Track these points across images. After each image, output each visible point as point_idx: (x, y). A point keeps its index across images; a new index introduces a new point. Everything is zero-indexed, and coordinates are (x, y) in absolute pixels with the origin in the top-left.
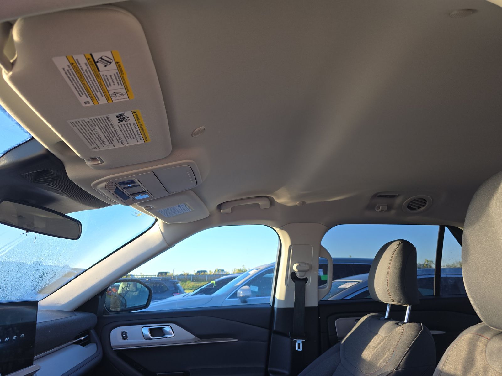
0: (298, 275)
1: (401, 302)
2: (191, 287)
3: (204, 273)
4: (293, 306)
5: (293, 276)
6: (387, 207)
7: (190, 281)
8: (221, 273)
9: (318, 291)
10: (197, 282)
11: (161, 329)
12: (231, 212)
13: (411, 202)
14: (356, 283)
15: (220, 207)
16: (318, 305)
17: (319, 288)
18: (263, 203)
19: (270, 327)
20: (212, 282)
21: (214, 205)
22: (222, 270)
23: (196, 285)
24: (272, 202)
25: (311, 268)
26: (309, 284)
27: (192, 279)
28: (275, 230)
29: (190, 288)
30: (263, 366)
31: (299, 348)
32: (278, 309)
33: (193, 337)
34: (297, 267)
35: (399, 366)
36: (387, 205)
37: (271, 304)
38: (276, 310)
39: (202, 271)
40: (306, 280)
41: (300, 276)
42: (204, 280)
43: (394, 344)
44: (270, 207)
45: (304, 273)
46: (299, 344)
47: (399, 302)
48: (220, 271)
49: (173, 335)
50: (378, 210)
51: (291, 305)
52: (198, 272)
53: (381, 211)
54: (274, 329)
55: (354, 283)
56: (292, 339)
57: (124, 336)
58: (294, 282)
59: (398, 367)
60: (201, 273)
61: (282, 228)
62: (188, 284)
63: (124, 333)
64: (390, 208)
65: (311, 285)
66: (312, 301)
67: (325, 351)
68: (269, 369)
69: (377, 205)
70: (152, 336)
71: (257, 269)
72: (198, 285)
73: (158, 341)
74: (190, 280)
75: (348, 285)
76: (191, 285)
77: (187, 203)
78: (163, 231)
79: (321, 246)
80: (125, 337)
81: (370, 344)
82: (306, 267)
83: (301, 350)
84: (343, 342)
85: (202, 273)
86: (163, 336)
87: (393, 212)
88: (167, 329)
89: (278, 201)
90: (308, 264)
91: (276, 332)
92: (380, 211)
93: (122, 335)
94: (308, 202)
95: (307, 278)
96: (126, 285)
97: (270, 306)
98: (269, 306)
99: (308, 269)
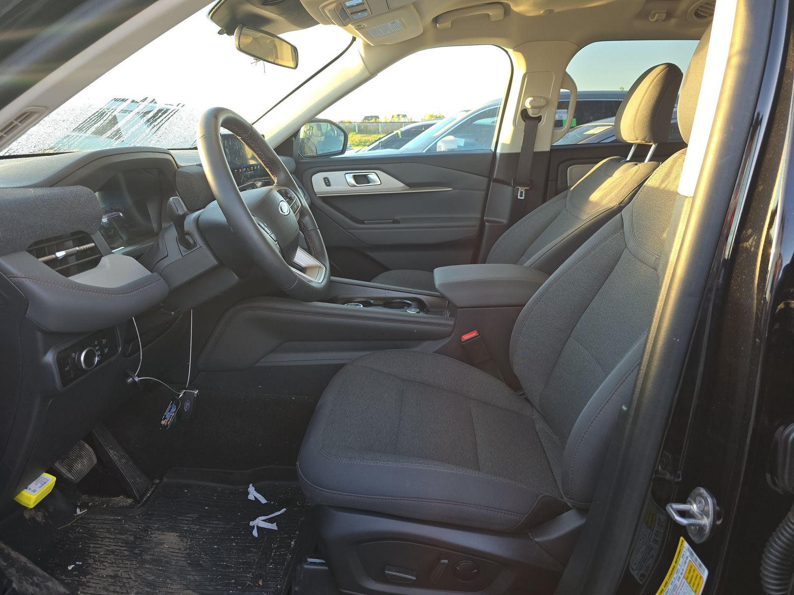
0: (530, 113)
1: (646, 140)
2: (356, 142)
3: (376, 120)
4: (519, 150)
5: (524, 114)
6: (665, 15)
7: (355, 133)
8: (403, 120)
9: (553, 132)
10: (365, 135)
11: (365, 176)
12: (450, 26)
13: (701, 6)
14: (609, 127)
15: (436, 20)
16: (551, 150)
17: (554, 129)
18: (495, 13)
19: (490, 176)
20: (395, 132)
21: (429, 18)
22: (404, 116)
23: (364, 139)
24: (507, 10)
25: (548, 102)
26: (542, 124)
27: (357, 131)
28: (507, 52)
29: (355, 144)
30: (479, 216)
31: (521, 196)
32: (501, 154)
33: (403, 185)
34: (531, 103)
35: (623, 201)
36: (666, 11)
37: (493, 150)
38: (498, 155)
39: (372, 117)
40: (539, 119)
41: (532, 114)
42: (376, 132)
43: (624, 183)
44: (504, 18)
45: (538, 110)
46: (522, 192)
47: (644, 140)
48: (400, 116)
49: (380, 183)
50: (652, 19)
51: (518, 150)
52: (366, 118)
53: (657, 21)
54: (495, 177)
55: (606, 128)
56: (514, 187)
57: (327, 182)
58: (525, 121)
59: (621, 202)
60: (371, 120)
61: (516, 49)
62: (352, 137)
63: (326, 180)
64: (669, 15)
65: (546, 126)
66: (543, 145)
67: (550, 198)
68: (485, 218)
69: (653, 12)
70: (357, 184)
71: (467, 111)
72: (367, 138)
73: (363, 189)
74: (355, 131)
75: (597, 131)
76: (357, 140)
77: (402, 19)
78: (363, 55)
79: (566, 73)
80: (328, 184)
81: (601, 187)
82: (542, 102)
83: (523, 198)
84: (572, 188)
85: (373, 120)
86: (369, 183)
87: (673, 21)
88: (372, 176)
89: (516, 9)
90: (545, 98)
91: (497, 181)
92: (655, 21)
93: (325, 182)
94: (557, 10)
95: (541, 116)
96: (308, 128)
97: (491, 152)
98: (489, 152)
99: (544, 104)
